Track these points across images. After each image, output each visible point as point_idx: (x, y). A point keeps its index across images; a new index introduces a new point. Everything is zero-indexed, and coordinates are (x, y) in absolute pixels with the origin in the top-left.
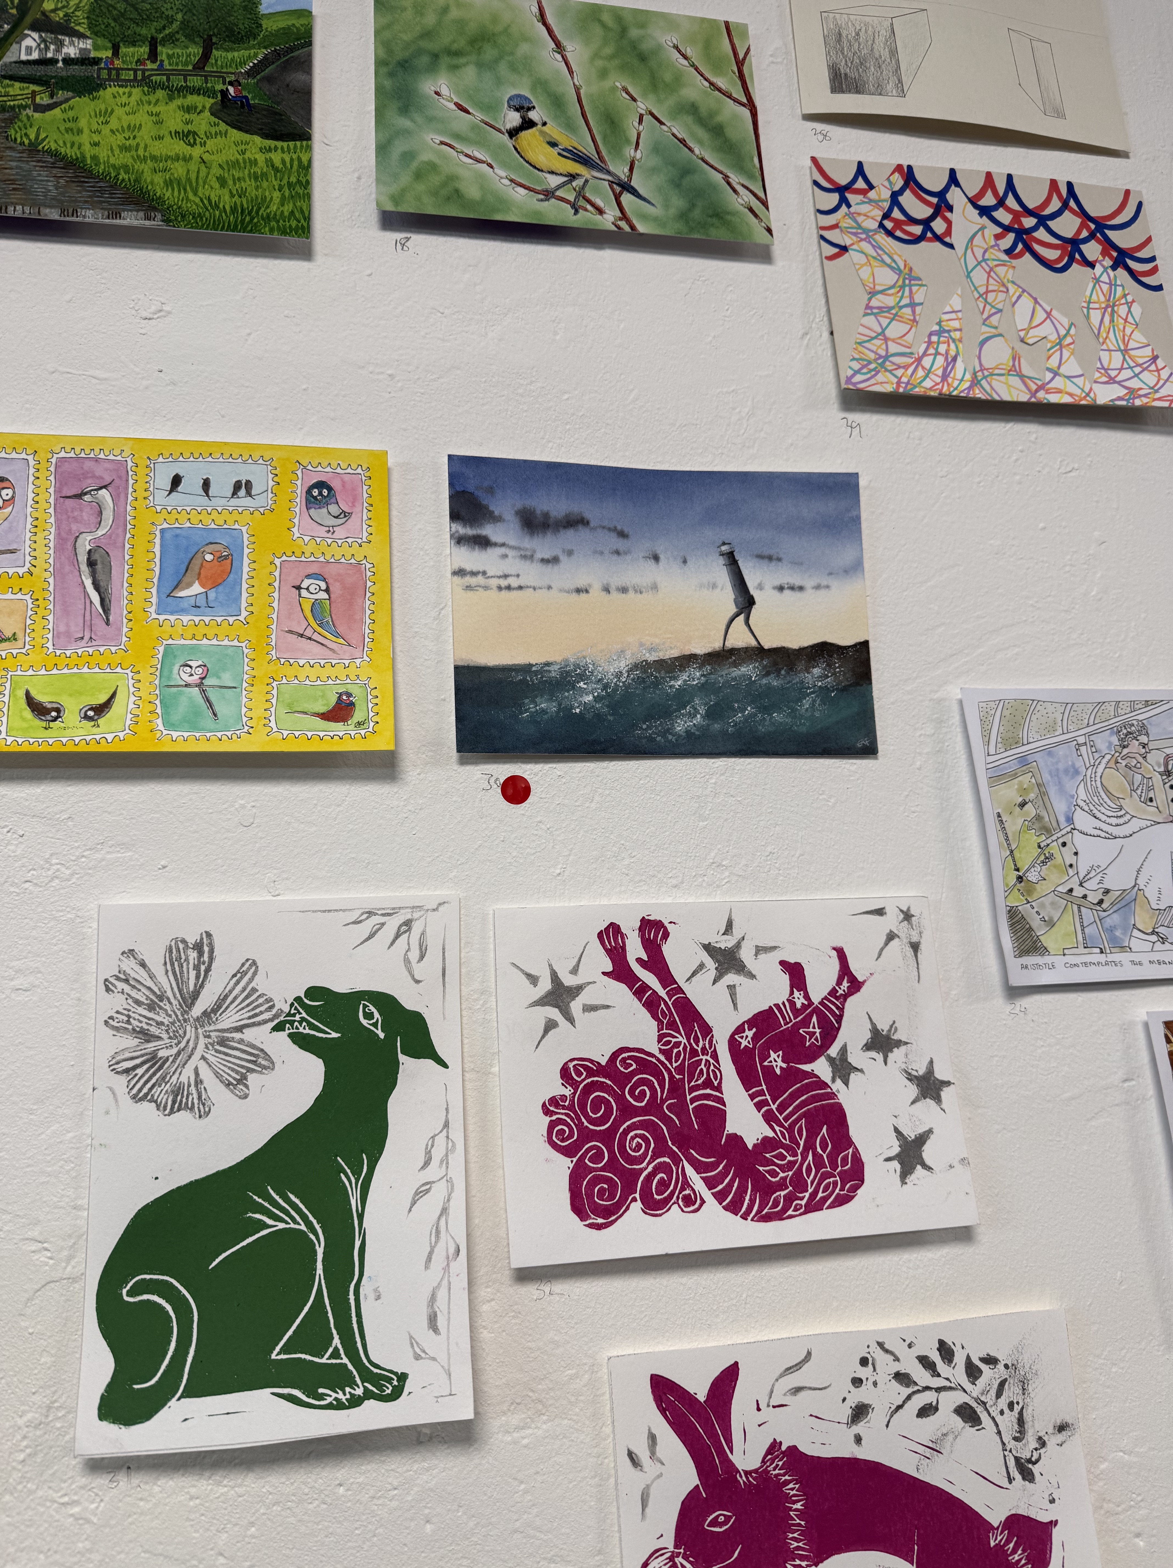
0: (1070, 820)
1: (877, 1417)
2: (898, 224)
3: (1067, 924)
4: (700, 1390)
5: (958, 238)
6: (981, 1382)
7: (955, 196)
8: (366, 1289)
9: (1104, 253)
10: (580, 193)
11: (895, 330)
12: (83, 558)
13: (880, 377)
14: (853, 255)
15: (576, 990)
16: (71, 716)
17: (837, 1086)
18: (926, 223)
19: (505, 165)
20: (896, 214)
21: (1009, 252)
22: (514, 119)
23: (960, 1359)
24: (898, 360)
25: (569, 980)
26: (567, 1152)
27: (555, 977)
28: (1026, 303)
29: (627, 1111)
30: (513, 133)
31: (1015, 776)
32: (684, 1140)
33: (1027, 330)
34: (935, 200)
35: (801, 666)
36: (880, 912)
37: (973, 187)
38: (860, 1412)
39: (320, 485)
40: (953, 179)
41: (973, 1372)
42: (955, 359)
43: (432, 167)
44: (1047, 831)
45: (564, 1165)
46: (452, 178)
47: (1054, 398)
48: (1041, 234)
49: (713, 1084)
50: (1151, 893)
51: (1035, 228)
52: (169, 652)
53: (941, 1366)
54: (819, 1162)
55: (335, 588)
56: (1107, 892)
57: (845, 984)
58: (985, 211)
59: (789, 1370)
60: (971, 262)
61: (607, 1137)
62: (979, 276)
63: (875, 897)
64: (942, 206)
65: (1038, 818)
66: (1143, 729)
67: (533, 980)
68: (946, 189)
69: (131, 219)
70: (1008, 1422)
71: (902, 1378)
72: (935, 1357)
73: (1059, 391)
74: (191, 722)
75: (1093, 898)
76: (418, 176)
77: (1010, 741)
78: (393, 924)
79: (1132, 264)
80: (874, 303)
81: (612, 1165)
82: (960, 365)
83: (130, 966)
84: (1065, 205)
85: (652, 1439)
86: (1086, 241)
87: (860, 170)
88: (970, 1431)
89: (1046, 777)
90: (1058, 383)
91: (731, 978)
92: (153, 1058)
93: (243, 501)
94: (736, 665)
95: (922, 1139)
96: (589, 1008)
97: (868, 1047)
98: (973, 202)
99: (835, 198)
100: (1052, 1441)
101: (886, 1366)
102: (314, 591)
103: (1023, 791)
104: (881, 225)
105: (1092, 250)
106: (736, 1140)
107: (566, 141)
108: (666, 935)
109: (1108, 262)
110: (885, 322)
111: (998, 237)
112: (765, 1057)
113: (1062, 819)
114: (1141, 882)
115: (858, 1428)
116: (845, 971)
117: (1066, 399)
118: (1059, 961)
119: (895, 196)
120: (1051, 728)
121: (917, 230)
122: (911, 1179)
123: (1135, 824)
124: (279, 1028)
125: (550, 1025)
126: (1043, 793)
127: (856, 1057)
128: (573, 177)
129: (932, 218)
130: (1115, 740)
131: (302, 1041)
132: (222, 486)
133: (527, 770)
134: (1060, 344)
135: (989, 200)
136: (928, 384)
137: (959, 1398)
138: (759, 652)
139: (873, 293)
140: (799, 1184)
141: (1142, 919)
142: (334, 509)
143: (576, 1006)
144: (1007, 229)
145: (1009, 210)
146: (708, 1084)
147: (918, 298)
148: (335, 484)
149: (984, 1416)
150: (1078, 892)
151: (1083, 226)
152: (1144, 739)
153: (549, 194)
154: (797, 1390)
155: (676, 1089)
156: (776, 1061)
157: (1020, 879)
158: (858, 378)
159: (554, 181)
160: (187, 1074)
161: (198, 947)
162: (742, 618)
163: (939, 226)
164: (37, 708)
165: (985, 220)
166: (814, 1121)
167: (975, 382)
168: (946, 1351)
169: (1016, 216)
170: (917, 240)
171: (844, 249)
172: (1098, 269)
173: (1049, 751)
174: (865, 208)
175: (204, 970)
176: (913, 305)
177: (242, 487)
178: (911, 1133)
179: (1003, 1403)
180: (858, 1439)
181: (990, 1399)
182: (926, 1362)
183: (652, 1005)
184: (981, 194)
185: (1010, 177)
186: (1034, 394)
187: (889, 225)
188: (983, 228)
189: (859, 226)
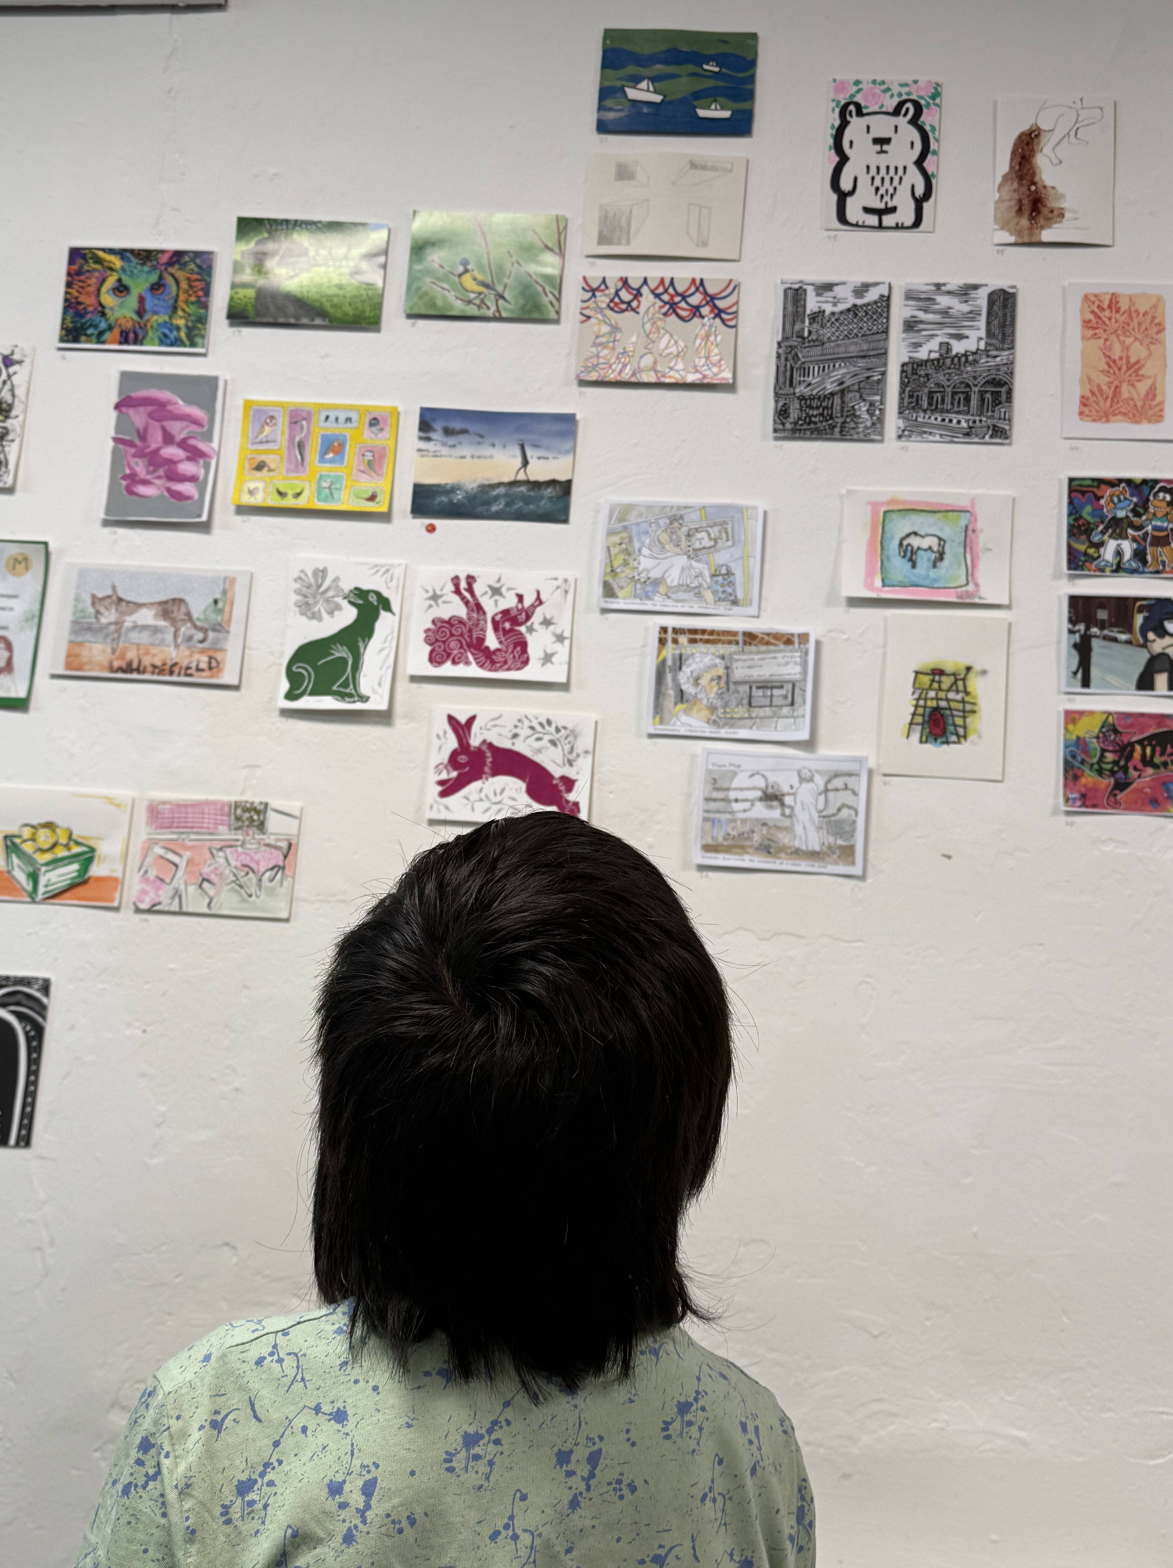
0: (640, 550)
1: (521, 738)
2: (616, 304)
3: (629, 589)
4: (463, 720)
5: (642, 310)
6: (560, 734)
7: (645, 290)
8: (362, 674)
9: (712, 311)
10: (482, 301)
11: (604, 352)
12: (296, 444)
13: (592, 374)
14: (593, 321)
15: (441, 596)
16: (290, 496)
17: (527, 636)
18: (629, 303)
19: (455, 290)
20: (617, 300)
21: (665, 314)
22: (461, 269)
23: (554, 725)
24: (601, 366)
25: (439, 592)
26: (431, 644)
27: (434, 591)
28: (667, 337)
29: (452, 635)
30: (460, 276)
31: (619, 533)
32: (470, 646)
33: (663, 350)
34: (635, 292)
35: (543, 488)
36: (556, 579)
37: (653, 284)
38: (515, 736)
39: (375, 419)
40: (645, 282)
41: (558, 730)
42: (627, 365)
43: (426, 293)
44: (629, 554)
45: (428, 648)
46: (434, 297)
47: (667, 380)
48: (683, 305)
49: (484, 630)
50: (669, 581)
51: (680, 302)
52: (321, 477)
53: (547, 727)
54: (514, 657)
55: (376, 456)
56: (649, 578)
57: (538, 603)
58: (658, 296)
59: (494, 719)
60: (646, 319)
61: (444, 642)
62: (648, 326)
63: (555, 574)
64: (638, 294)
65: (626, 549)
66: (682, 517)
67: (427, 591)
68: (641, 286)
69: (318, 321)
70: (567, 748)
71: (532, 728)
72: (545, 723)
73: (671, 377)
74: (325, 500)
75: (642, 580)
76: (421, 297)
77: (621, 519)
78: (383, 570)
79: (724, 316)
80: (598, 341)
81: (444, 650)
82: (628, 368)
83: (303, 576)
84: (697, 289)
85: (445, 732)
86: (704, 306)
87: (604, 281)
88: (552, 748)
89: (634, 534)
90: (672, 373)
91: (496, 597)
92: (307, 604)
93: (348, 425)
94: (519, 486)
95: (552, 655)
96: (444, 602)
97: (541, 624)
98: (653, 292)
99: (590, 294)
100: (582, 756)
101: (527, 723)
102: (369, 456)
103: (622, 538)
104: (608, 306)
105: (705, 310)
106: (487, 648)
107: (480, 277)
108: (475, 581)
109: (712, 315)
110: (599, 349)
111: (661, 307)
112: (503, 623)
113: (637, 550)
114: (666, 576)
115: (515, 741)
116: (538, 598)
117: (673, 381)
118: (622, 601)
119: (617, 293)
120: (640, 515)
121: (624, 306)
122: (546, 666)
123: (668, 554)
124: (345, 598)
125: (430, 606)
126: (631, 539)
127: (536, 626)
128: (480, 293)
129: (632, 301)
130: (668, 522)
131: (352, 603)
132: (342, 419)
133: (436, 522)
134: (678, 356)
135: (660, 290)
136: (612, 376)
137: (550, 737)
138: (527, 482)
139: (598, 337)
140: (506, 662)
141: (662, 589)
142: (378, 427)
143: (440, 601)
144: (666, 303)
145: (669, 294)
146: (482, 630)
147: (618, 338)
148: (379, 418)
149: (559, 745)
150: (637, 577)
151: (704, 298)
152: (681, 521)
153: (470, 302)
154: (495, 726)
155: (470, 631)
156: (507, 625)
157: (612, 571)
158: (583, 374)
159: (472, 296)
160: (316, 609)
161: (323, 571)
162: (522, 470)
163: (634, 304)
164: (280, 493)
165: (657, 300)
166: (515, 645)
167: (634, 374)
168: (549, 722)
169: (672, 297)
170: (623, 311)
171: (589, 317)
172: (706, 319)
173: (637, 525)
174: (603, 298)
175: (324, 578)
176: (614, 341)
177: (349, 420)
178: (549, 651)
179: (567, 741)
180: (513, 744)
181: (562, 739)
182: (541, 725)
183: (467, 603)
184: (657, 287)
185: (672, 279)
186: (658, 378)
187: (612, 305)
188: (654, 304)
189: (598, 306)
